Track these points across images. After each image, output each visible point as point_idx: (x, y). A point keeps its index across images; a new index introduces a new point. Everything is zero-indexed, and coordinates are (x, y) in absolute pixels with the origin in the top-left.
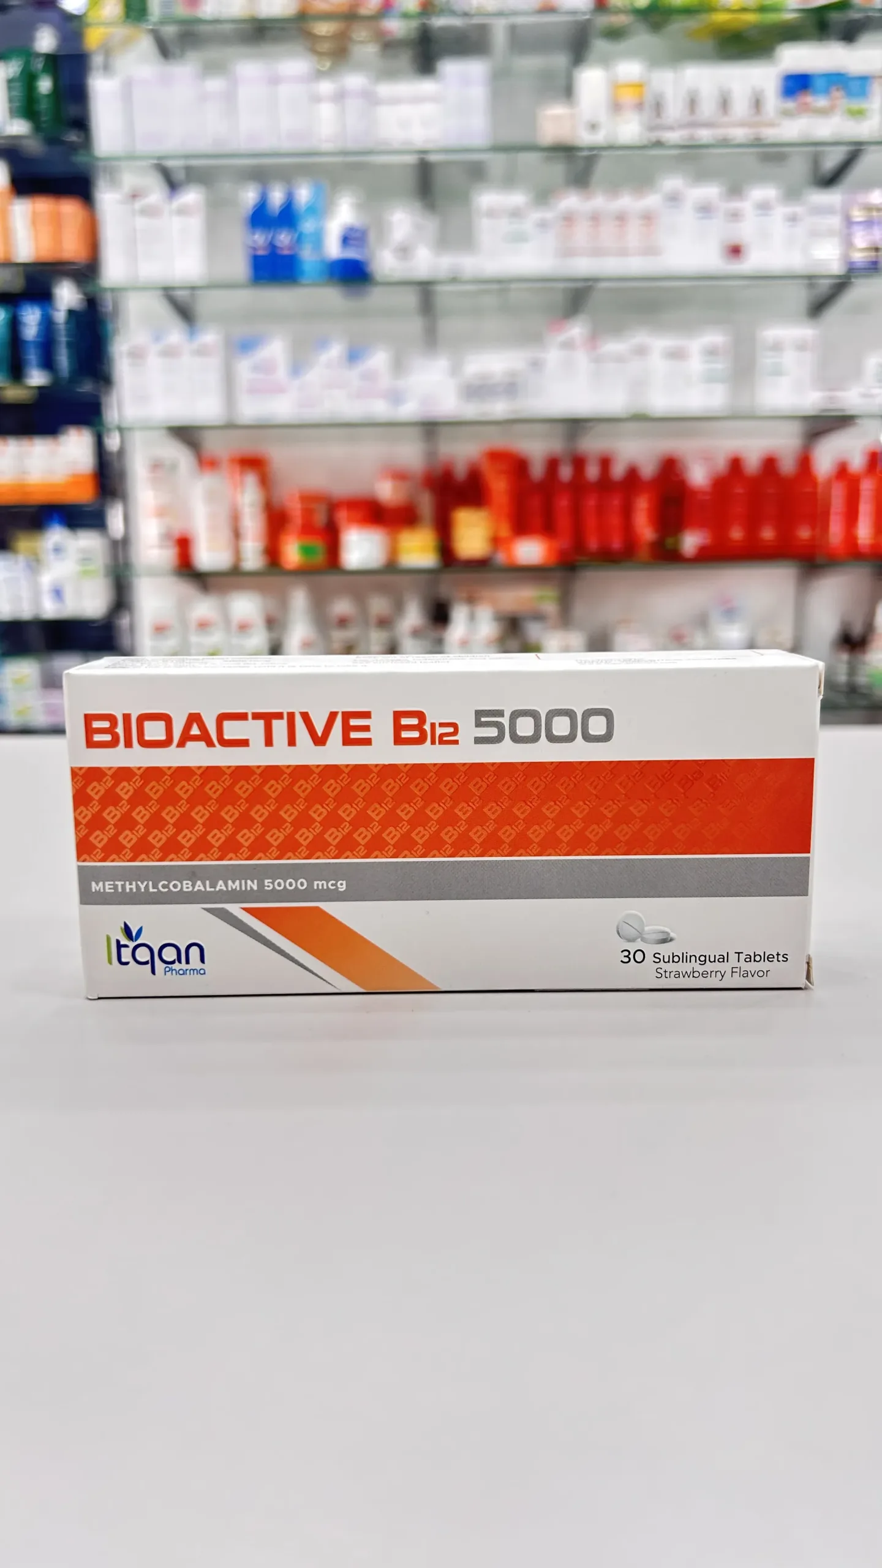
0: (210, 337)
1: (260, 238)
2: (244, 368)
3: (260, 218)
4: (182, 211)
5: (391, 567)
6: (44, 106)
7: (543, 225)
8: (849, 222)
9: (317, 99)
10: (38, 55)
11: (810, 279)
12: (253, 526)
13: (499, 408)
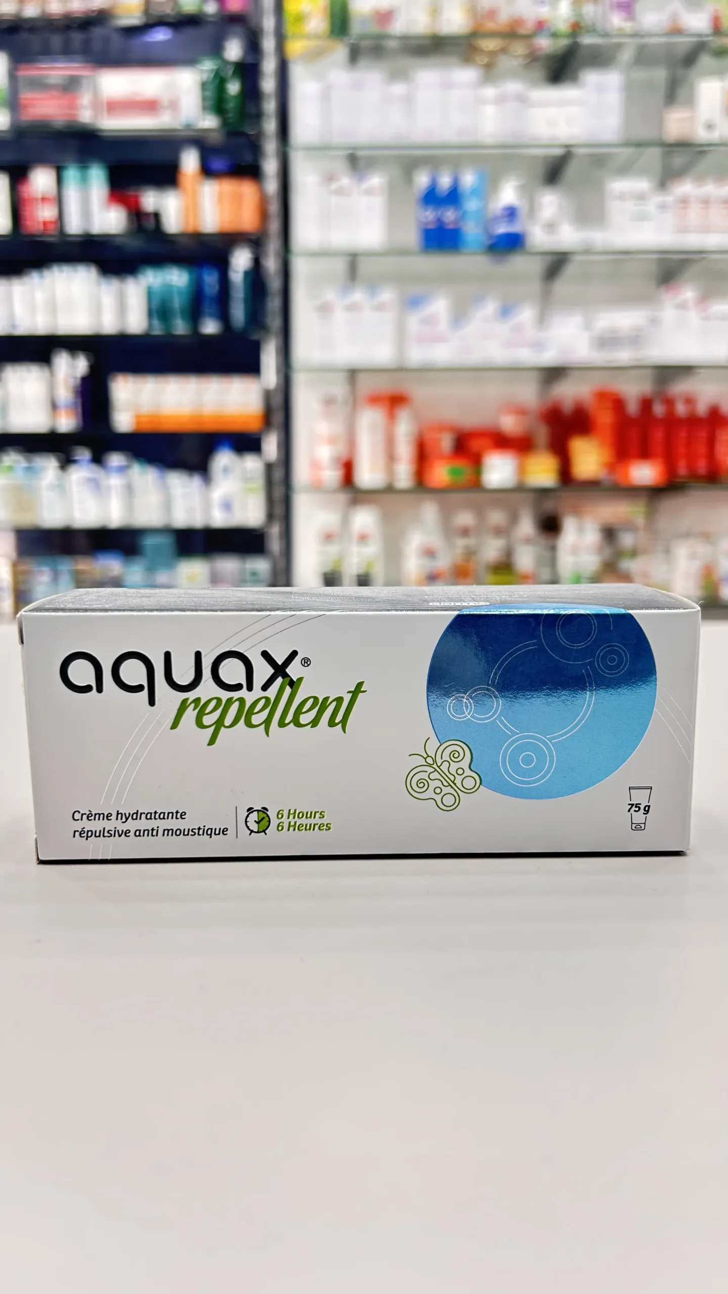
0: (387, 295)
1: (429, 215)
2: (413, 322)
3: (431, 197)
4: (369, 192)
5: (520, 488)
6: (231, 105)
7: (663, 207)
9: (482, 101)
10: (227, 63)
12: (405, 452)
13: (624, 356)
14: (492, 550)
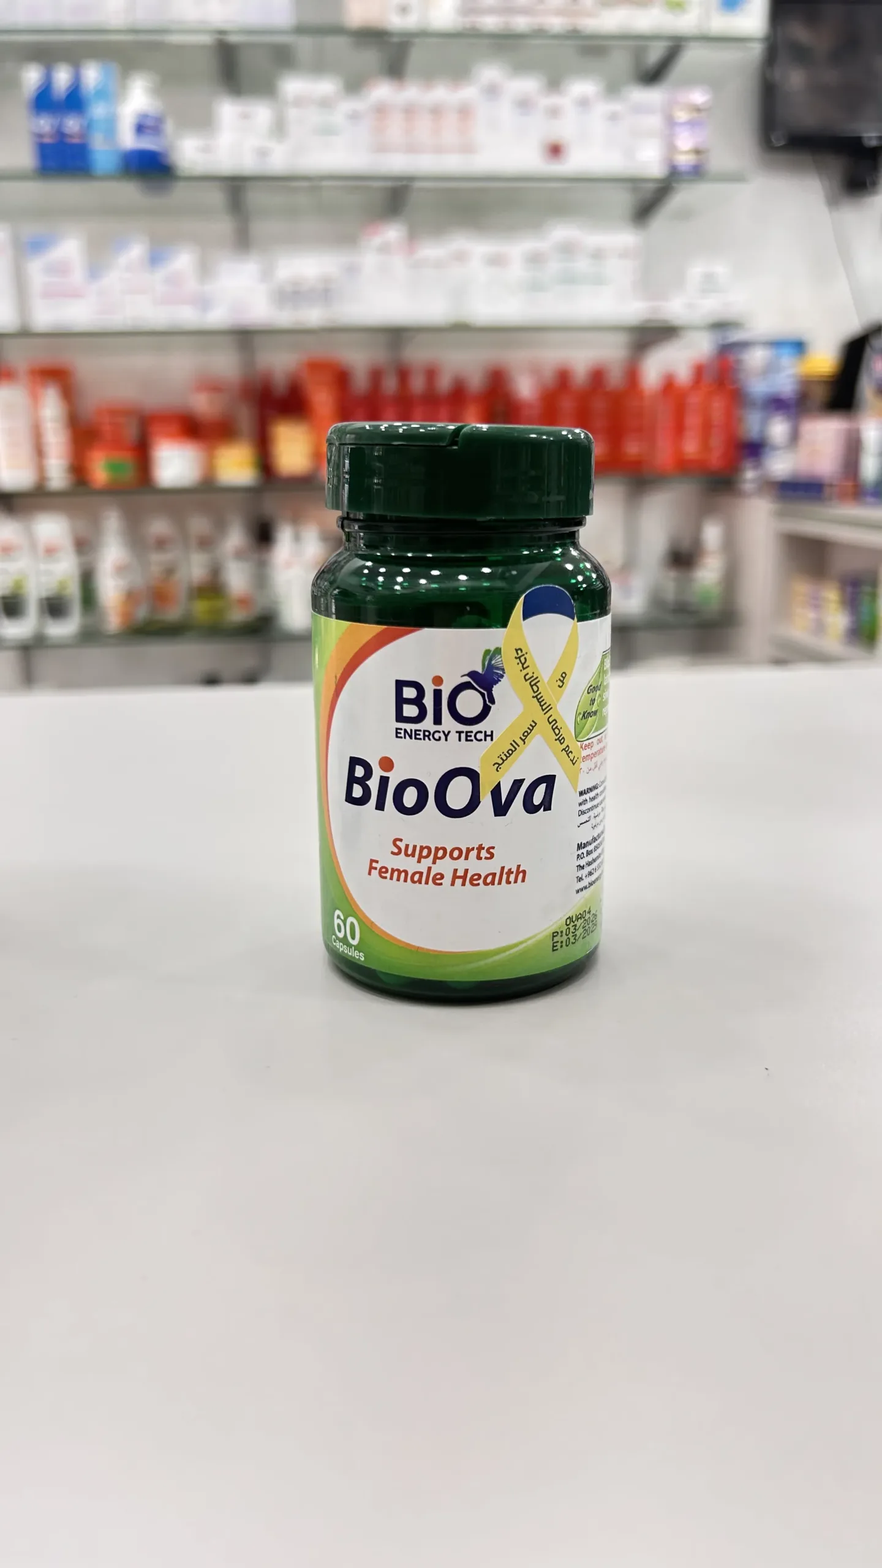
1: (45, 124)
2: (36, 269)
3: (44, 101)
5: (207, 487)
8: (671, 123)
11: (633, 182)
12: (57, 442)
13: (313, 316)
14: (195, 568)
